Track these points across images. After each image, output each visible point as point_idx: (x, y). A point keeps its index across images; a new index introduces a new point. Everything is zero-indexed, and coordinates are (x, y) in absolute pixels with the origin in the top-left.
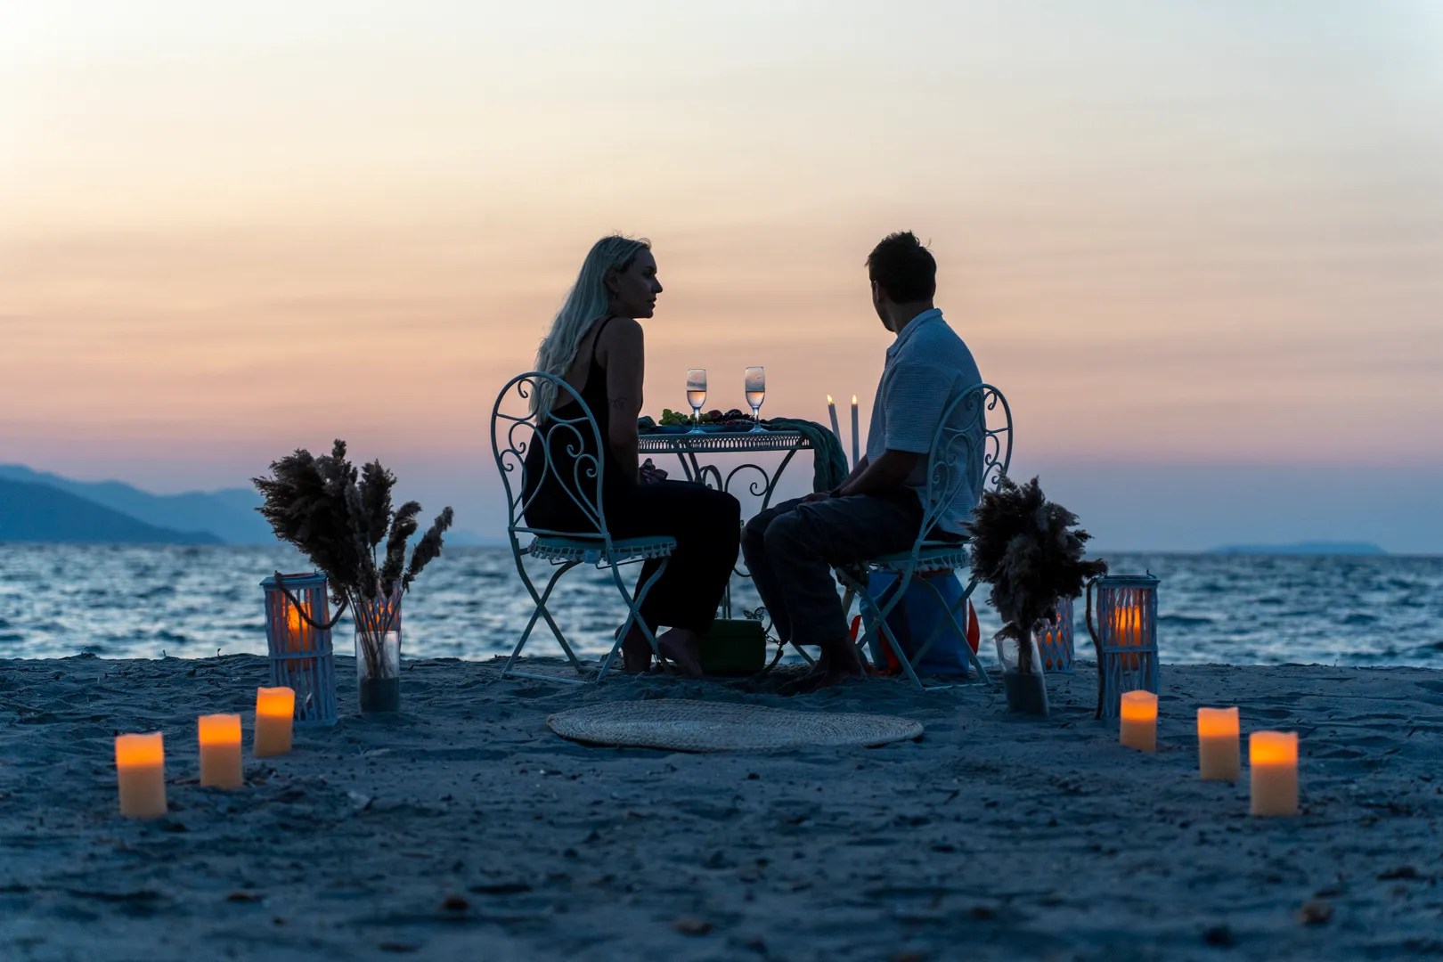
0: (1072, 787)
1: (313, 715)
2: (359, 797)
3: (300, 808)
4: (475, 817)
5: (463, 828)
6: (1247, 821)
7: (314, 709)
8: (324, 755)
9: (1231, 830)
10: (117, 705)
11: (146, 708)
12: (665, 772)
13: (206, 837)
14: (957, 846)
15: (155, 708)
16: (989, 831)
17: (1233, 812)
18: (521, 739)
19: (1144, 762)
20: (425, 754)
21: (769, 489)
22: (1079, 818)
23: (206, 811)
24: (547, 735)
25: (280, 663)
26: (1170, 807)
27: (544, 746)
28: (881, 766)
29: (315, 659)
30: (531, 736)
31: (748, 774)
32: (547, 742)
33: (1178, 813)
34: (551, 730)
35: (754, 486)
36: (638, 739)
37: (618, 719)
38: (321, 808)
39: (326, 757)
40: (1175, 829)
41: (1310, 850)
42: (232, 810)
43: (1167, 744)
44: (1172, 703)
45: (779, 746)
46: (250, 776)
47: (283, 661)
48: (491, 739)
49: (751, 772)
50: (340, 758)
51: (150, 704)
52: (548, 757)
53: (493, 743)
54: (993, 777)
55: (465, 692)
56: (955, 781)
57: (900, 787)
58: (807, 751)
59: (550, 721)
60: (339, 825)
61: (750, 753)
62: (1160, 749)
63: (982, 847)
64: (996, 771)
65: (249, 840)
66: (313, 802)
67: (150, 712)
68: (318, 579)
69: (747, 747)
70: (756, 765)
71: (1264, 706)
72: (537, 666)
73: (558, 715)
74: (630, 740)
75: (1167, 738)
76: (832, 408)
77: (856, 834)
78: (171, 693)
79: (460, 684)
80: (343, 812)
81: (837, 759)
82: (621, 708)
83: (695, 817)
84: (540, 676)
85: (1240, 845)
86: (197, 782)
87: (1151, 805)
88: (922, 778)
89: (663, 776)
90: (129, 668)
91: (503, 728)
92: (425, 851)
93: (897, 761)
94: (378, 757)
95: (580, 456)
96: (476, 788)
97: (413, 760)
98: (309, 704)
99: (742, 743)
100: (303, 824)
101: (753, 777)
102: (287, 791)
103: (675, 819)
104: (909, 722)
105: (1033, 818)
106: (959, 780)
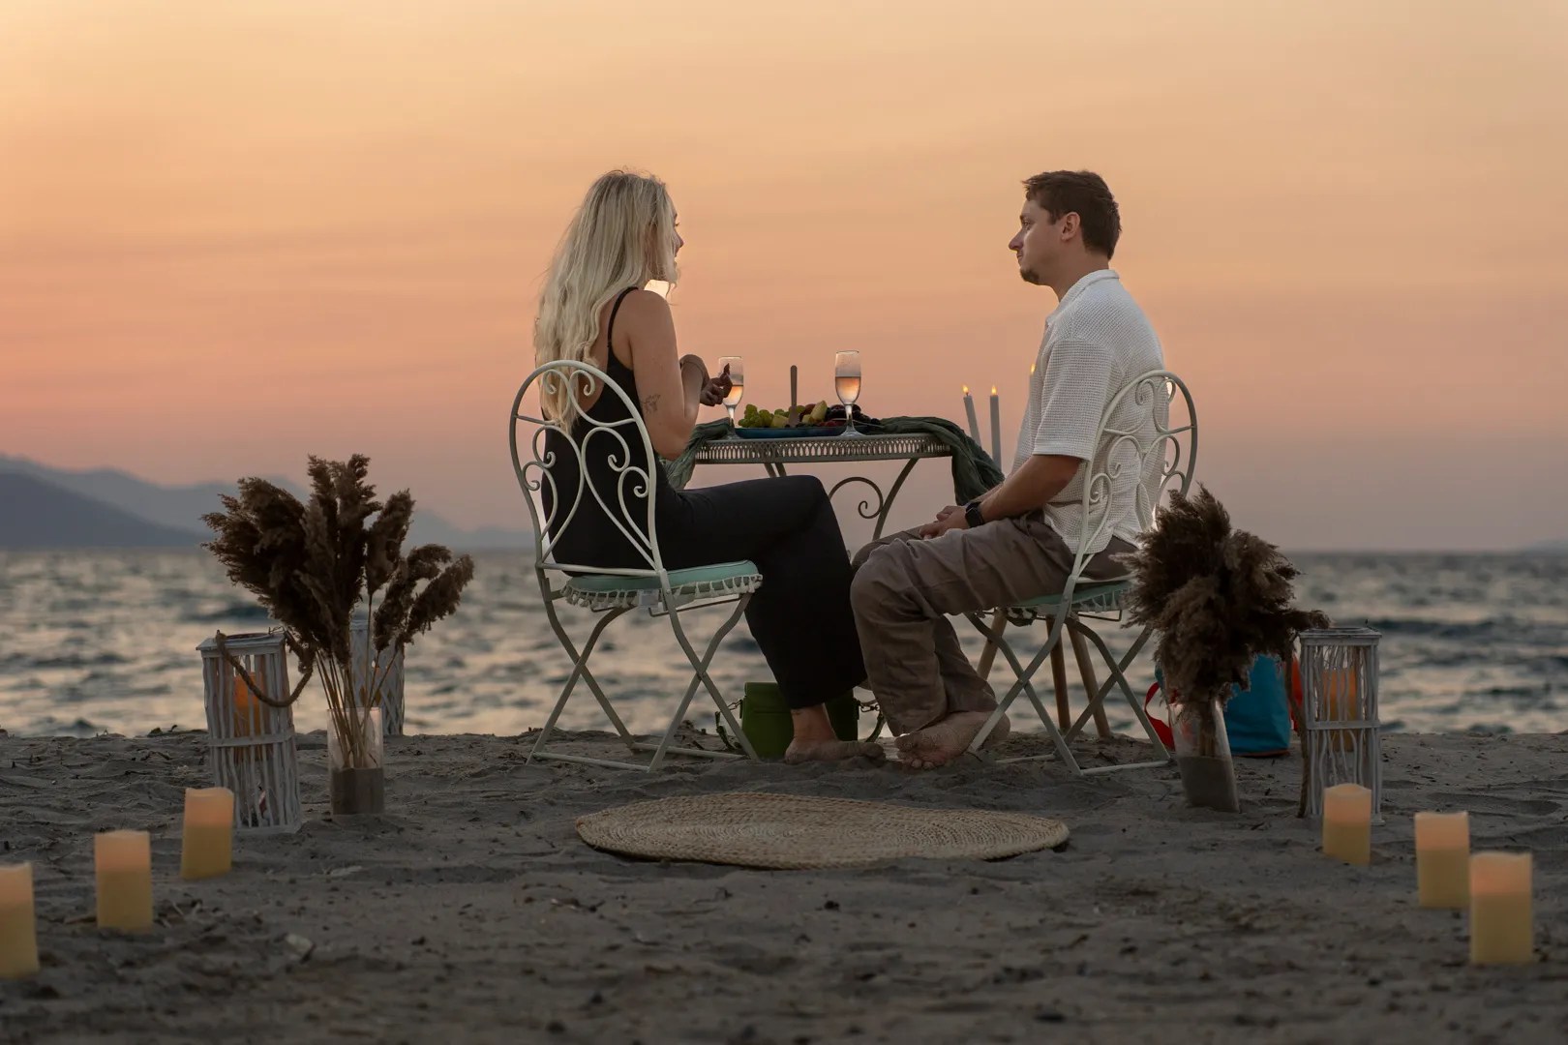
0: (1244, 920)
1: (268, 820)
2: (299, 941)
3: (216, 959)
4: (443, 973)
5: (425, 990)
6: (1461, 974)
7: (269, 813)
8: (272, 878)
9: (1436, 988)
10: (20, 804)
11: (55, 809)
12: (716, 900)
13: (80, 1006)
14: (1068, 1013)
15: (67, 809)
16: (1123, 988)
17: (1448, 960)
18: (539, 851)
19: (1353, 880)
20: (408, 876)
21: (884, 510)
22: (1244, 970)
23: (89, 968)
24: (573, 845)
25: (223, 751)
26: (1366, 950)
27: (569, 860)
28: (1002, 889)
29: (269, 746)
30: (553, 847)
31: (824, 901)
32: (573, 855)
33: (1376, 961)
34: (578, 836)
35: (864, 504)
36: (690, 851)
37: (670, 821)
38: (244, 960)
39: (274, 881)
40: (1363, 989)
41: (1535, 1019)
42: (129, 964)
43: (1385, 854)
44: (1404, 792)
45: (876, 859)
46: (164, 912)
47: (227, 749)
48: (499, 849)
49: (830, 898)
50: (292, 882)
51: (58, 804)
52: (569, 878)
53: (503, 855)
54: (1148, 903)
55: (477, 782)
56: (1096, 910)
57: (1020, 921)
58: (909, 867)
59: (580, 824)
60: (265, 986)
61: (834, 870)
62: (1376, 860)
63: (1101, 1015)
64: (1152, 894)
65: (137, 1010)
66: (236, 950)
67: (59, 815)
68: (273, 641)
69: (834, 860)
70: (837, 889)
71: (1527, 797)
72: (581, 743)
73: (592, 816)
74: (681, 852)
75: (1387, 845)
76: (968, 401)
77: (942, 995)
78: (94, 786)
79: (473, 771)
80: (275, 963)
81: (947, 877)
82: (676, 806)
83: (734, 972)
84: (580, 759)
85: (1441, 1013)
86: (93, 920)
87: (1343, 948)
88: (1053, 905)
89: (713, 905)
90: (43, 751)
91: (518, 835)
92: (364, 1027)
93: (1025, 881)
94: (345, 879)
95: (626, 469)
96: (461, 925)
97: (389, 884)
98: (263, 806)
99: (828, 856)
100: (217, 983)
101: (831, 906)
102: (207, 934)
103: (706, 974)
104: (1051, 823)
105: (1180, 969)
106: (1102, 910)
